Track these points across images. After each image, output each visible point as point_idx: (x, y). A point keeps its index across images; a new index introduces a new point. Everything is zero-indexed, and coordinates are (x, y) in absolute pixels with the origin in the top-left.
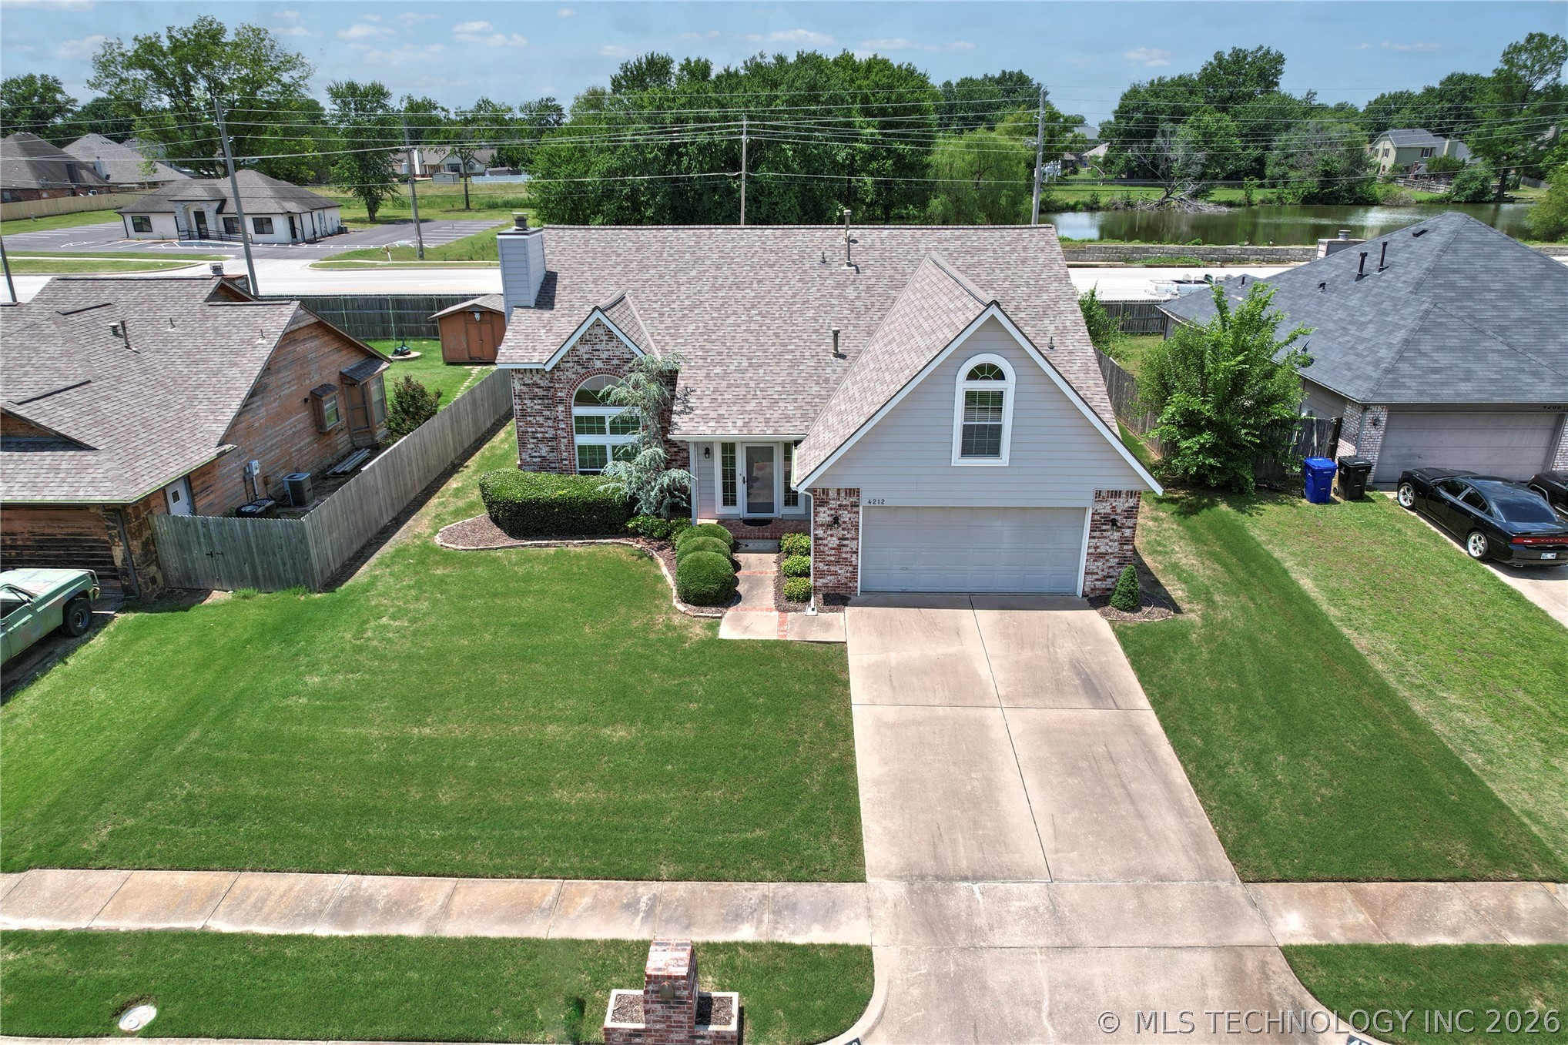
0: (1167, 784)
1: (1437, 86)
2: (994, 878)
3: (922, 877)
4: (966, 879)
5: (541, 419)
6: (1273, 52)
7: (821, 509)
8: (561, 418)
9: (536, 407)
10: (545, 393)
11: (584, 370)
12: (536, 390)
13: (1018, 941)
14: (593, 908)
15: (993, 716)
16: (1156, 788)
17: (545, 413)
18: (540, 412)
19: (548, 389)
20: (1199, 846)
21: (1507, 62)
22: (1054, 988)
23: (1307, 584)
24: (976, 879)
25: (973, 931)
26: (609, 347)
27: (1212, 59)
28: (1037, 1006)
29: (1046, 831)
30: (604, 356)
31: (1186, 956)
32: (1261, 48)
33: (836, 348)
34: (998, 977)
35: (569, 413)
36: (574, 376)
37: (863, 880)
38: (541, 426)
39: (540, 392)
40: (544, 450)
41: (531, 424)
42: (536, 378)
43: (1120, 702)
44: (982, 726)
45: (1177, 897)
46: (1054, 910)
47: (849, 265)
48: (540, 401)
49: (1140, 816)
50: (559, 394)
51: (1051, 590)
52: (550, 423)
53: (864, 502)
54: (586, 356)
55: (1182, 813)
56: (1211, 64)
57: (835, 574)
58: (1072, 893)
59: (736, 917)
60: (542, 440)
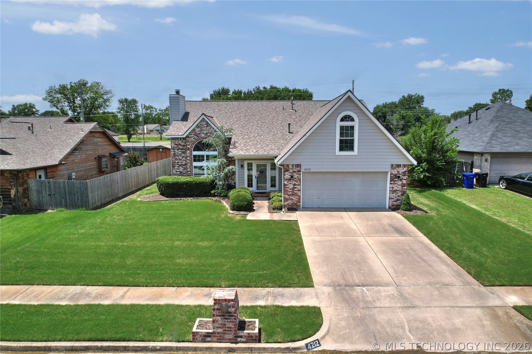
0: (438, 257)
1: (472, 107)
2: (372, 286)
3: (339, 286)
4: (359, 286)
5: (181, 157)
6: (420, 95)
7: (286, 173)
8: (188, 155)
9: (179, 153)
10: (183, 147)
11: (197, 138)
12: (179, 146)
13: (388, 305)
14: (190, 296)
15: (361, 239)
16: (434, 258)
17: (182, 155)
18: (180, 155)
19: (184, 146)
20: (459, 275)
21: (494, 97)
22: (409, 322)
24: (363, 286)
25: (366, 302)
26: (207, 129)
27: (402, 98)
28: (403, 328)
29: (391, 271)
30: (205, 132)
31: (468, 310)
32: (416, 94)
33: (289, 130)
34: (382, 318)
35: (191, 153)
36: (194, 140)
37: (313, 287)
38: (181, 160)
39: (181, 147)
40: (181, 169)
41: (177, 159)
42: (180, 142)
43: (411, 235)
44: (357, 242)
45: (456, 291)
46: (401, 295)
47: (293, 109)
48: (181, 151)
49: (430, 266)
50: (188, 147)
52: (184, 159)
53: (303, 170)
54: (198, 132)
55: (448, 265)
56: (401, 99)
58: (407, 290)
59: (257, 298)
60: (181, 165)
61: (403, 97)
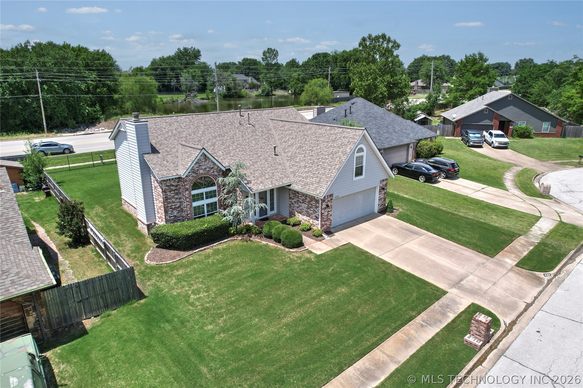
2: (464, 278)
3: (455, 285)
5: (174, 200)
7: (323, 203)
8: (187, 197)
9: (172, 195)
10: (175, 188)
11: (196, 175)
12: (172, 187)
13: (487, 287)
15: (408, 246)
17: (175, 197)
18: (173, 197)
19: (177, 186)
22: (505, 292)
23: (407, 196)
24: (462, 280)
25: (479, 289)
26: (205, 164)
27: (177, 50)
29: (455, 265)
30: (203, 168)
31: (509, 275)
32: (192, 47)
33: (275, 153)
34: (497, 295)
35: (190, 193)
36: (192, 178)
37: (448, 292)
38: (174, 202)
39: (173, 188)
40: (175, 213)
41: (170, 203)
42: (172, 182)
43: (422, 233)
44: (410, 249)
45: (491, 266)
46: (481, 278)
47: (249, 124)
48: (173, 192)
49: (462, 254)
50: (186, 187)
51: (370, 213)
52: (178, 200)
53: (334, 198)
54: (196, 169)
56: (177, 52)
57: (326, 224)
58: (478, 274)
59: (444, 313)
60: (174, 209)
61: (179, 49)
